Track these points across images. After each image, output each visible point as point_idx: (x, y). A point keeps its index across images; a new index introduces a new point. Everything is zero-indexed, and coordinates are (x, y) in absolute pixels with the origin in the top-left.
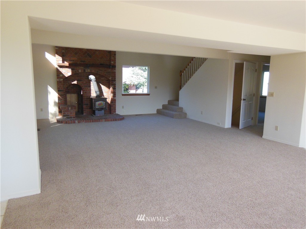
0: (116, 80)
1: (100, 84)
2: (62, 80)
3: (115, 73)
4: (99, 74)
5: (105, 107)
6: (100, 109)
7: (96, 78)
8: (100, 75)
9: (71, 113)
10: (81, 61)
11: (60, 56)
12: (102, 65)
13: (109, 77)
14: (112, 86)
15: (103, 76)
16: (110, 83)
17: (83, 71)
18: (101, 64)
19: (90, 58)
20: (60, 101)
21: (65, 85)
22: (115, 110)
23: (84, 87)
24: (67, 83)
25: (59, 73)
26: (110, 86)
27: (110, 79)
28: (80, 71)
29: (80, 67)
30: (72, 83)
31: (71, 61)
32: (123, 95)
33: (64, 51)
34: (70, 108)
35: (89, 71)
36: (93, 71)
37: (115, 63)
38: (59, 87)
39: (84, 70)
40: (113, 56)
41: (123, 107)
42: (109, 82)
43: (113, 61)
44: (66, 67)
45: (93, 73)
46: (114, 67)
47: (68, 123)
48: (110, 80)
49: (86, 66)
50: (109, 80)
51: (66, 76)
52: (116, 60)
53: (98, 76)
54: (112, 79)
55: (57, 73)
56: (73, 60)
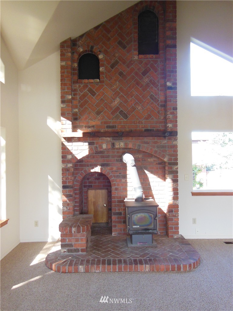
0: (179, 161)
1: (146, 172)
2: (70, 165)
3: (175, 147)
4: (144, 152)
5: (152, 227)
6: (143, 231)
7: (136, 160)
8: (146, 153)
9: (77, 240)
10: (108, 127)
11: (68, 119)
12: (149, 133)
13: (164, 156)
14: (171, 176)
15: (151, 156)
16: (167, 168)
17: (110, 146)
18: (147, 130)
19: (125, 120)
20: (65, 208)
21: (79, 174)
22: (177, 228)
23: (113, 178)
24: (83, 172)
25: (65, 152)
26: (166, 175)
27: (166, 160)
28: (104, 146)
29: (105, 138)
30: (92, 171)
31: (89, 127)
32: (194, 194)
33: (77, 110)
34: (74, 229)
35: (122, 145)
36: (130, 146)
37: (176, 126)
38: (64, 179)
39: (113, 144)
40: (172, 111)
41: (194, 221)
42: (164, 168)
43: (171, 122)
44: (79, 139)
45: (130, 149)
46: (173, 134)
47: (63, 272)
48: (165, 162)
49: (118, 135)
50: (163, 163)
51: (79, 157)
52: (179, 120)
53: (140, 156)
54: (170, 159)
55: (63, 153)
56: (93, 126)
